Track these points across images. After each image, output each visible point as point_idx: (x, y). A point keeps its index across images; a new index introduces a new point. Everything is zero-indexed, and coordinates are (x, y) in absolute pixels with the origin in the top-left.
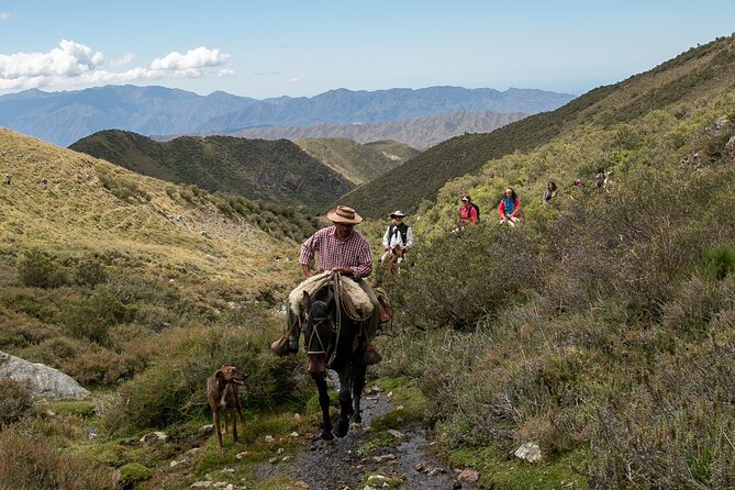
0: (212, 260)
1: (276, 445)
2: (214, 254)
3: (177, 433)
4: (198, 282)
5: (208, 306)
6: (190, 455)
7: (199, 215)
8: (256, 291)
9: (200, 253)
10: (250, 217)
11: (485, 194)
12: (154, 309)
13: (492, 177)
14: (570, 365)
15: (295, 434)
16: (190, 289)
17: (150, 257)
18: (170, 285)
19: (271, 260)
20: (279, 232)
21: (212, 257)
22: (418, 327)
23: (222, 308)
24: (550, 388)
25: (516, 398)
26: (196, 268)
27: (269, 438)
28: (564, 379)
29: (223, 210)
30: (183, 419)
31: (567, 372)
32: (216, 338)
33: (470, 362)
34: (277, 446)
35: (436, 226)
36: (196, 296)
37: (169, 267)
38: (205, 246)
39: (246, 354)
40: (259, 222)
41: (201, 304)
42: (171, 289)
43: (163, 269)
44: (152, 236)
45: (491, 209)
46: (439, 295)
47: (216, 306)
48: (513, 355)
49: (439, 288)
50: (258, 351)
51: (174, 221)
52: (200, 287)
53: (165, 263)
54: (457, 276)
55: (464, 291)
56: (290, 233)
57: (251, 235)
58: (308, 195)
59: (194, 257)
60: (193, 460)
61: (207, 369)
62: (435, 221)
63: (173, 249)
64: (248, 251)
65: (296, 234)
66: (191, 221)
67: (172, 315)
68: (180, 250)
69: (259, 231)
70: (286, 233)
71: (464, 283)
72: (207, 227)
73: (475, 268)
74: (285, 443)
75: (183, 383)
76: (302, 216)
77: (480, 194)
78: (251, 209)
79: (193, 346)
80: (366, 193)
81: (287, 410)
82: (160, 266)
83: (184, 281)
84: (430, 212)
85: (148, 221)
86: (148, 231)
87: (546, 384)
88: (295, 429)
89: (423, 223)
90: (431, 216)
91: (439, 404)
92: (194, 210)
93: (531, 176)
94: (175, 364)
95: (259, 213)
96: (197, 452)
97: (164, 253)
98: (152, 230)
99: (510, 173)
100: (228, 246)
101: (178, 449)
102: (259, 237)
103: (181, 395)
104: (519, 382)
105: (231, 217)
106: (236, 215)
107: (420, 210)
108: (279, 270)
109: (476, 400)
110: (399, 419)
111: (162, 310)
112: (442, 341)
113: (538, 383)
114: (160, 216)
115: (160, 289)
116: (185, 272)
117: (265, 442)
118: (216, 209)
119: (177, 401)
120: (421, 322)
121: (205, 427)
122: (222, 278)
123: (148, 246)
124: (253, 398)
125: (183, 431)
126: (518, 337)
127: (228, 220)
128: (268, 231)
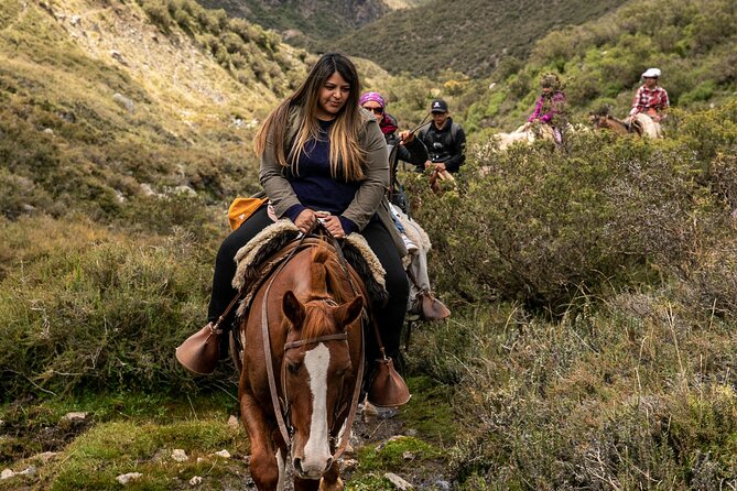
0: (123, 105)
1: (189, 470)
2: (129, 94)
3: (21, 418)
4: (94, 141)
5: (104, 186)
6: (39, 464)
7: (111, 20)
8: (192, 170)
9: (104, 88)
10: (200, 38)
11: (615, 61)
12: (11, 178)
13: (633, 33)
14: (719, 418)
15: (225, 453)
16: (77, 151)
17: (15, 83)
18: (45, 141)
19: (226, 120)
20: (246, 73)
21: (124, 99)
22: (463, 295)
23: (129, 193)
24: (677, 452)
25: (614, 459)
26: (93, 115)
27: (179, 454)
28: (703, 440)
29: (155, 18)
30: (34, 396)
31: (711, 429)
32: (113, 263)
33: (543, 378)
34: (191, 471)
35: (520, 104)
36: (87, 166)
37: (46, 106)
38: (114, 78)
39: (160, 300)
40: (215, 50)
41: (94, 181)
42: (45, 148)
43: (36, 109)
44: (23, 45)
45: (621, 89)
46: (509, 246)
47: (118, 186)
48: (620, 380)
49: (510, 234)
50: (182, 297)
51: (67, 24)
52: (95, 150)
53: (40, 98)
54: (544, 220)
55: (553, 247)
56: (266, 76)
57: (197, 71)
58: (306, 14)
59: (93, 95)
60: (43, 473)
61: (89, 317)
62: (520, 96)
63: (58, 74)
64: (189, 97)
65: (276, 80)
66: (96, 29)
67: (41, 193)
68: (71, 77)
69: (212, 64)
70: (258, 75)
71: (555, 234)
72: (124, 44)
73: (578, 210)
74: (205, 467)
75: (45, 333)
76: (290, 49)
77: (606, 61)
78: (203, 24)
79: (71, 270)
80: (408, 27)
81: (217, 406)
82: (32, 102)
83: (68, 135)
84: (514, 79)
85: (21, 17)
86: (17, 35)
87: (670, 443)
88: (226, 443)
89: (499, 96)
90: (514, 87)
91: (480, 441)
92: (104, 11)
93: (700, 42)
94: (36, 298)
95: (217, 34)
96: (52, 460)
97: (41, 81)
98: (26, 35)
99: (666, 30)
100: (155, 83)
101: (19, 449)
102: (212, 76)
103: (38, 355)
104: (624, 433)
105: (167, 33)
106: (177, 31)
107: (497, 73)
108: (237, 140)
109: (545, 449)
110: (407, 455)
111: (24, 182)
112: (501, 326)
113: (657, 439)
114: (42, 12)
115: (25, 145)
116: (73, 118)
117: (171, 461)
118: (144, 16)
119: (29, 363)
120: (470, 285)
121: (71, 415)
122: (138, 140)
123: (14, 62)
124: (163, 377)
125: (32, 416)
126: (635, 349)
127: (161, 38)
128: (227, 67)
